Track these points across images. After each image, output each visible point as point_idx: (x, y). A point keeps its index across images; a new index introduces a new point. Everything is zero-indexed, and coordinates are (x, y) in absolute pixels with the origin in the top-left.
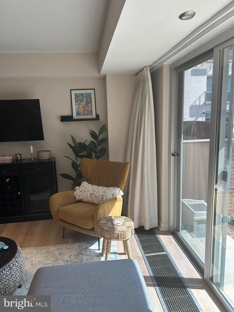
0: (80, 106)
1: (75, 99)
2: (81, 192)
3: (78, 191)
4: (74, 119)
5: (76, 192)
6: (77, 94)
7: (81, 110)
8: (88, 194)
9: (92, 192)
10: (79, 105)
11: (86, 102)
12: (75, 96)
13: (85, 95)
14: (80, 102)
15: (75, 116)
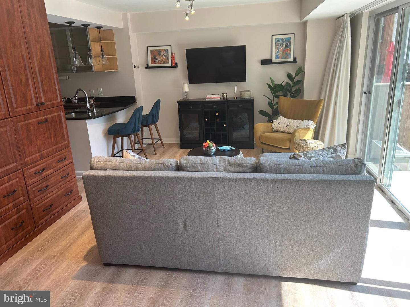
0: (280, 50)
1: (276, 43)
2: (278, 124)
3: (276, 123)
4: (273, 62)
5: (273, 124)
6: (277, 39)
7: (280, 54)
8: (284, 125)
9: (288, 124)
10: (278, 49)
11: (285, 46)
12: (276, 41)
13: (284, 40)
14: (280, 46)
15: (274, 60)
